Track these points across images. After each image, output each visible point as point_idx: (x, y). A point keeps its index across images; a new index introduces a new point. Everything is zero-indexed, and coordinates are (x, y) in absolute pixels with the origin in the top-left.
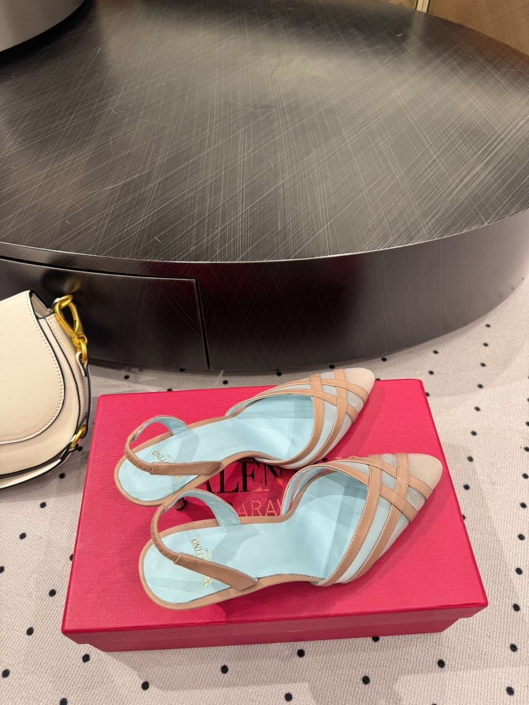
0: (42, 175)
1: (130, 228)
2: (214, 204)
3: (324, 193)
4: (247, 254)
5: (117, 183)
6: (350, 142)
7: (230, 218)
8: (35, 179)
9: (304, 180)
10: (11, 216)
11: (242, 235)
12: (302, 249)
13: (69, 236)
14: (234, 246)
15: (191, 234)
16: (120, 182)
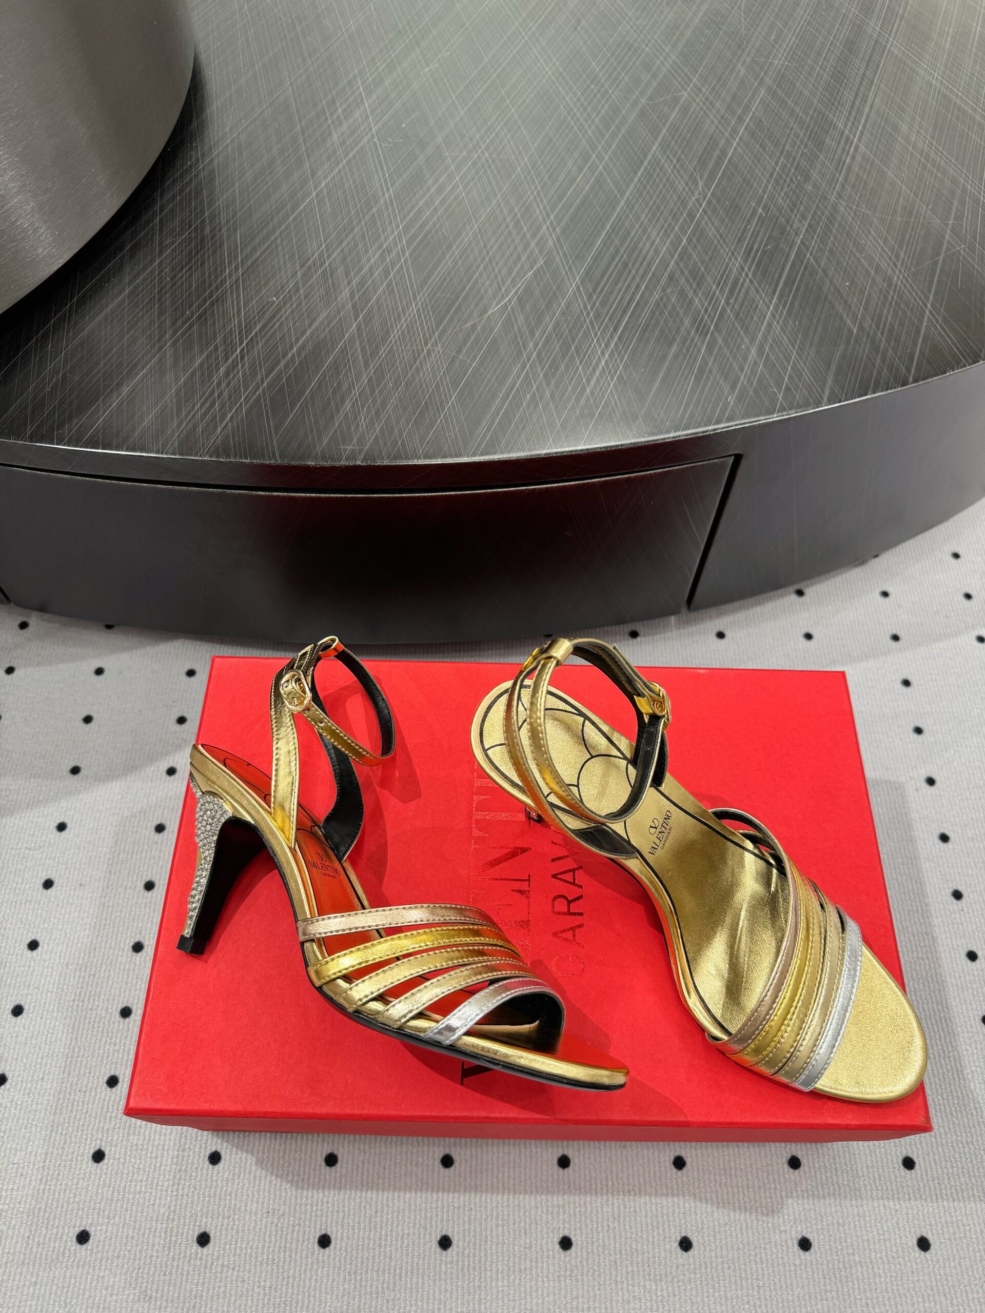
0: (343, 306)
1: (592, 383)
2: (710, 303)
3: (882, 248)
4: (832, 389)
5: (503, 298)
6: (859, 140)
7: (758, 327)
8: (335, 317)
9: (834, 230)
10: (348, 405)
11: (800, 357)
13: (493, 422)
14: (800, 379)
15: (710, 371)
16: (507, 293)
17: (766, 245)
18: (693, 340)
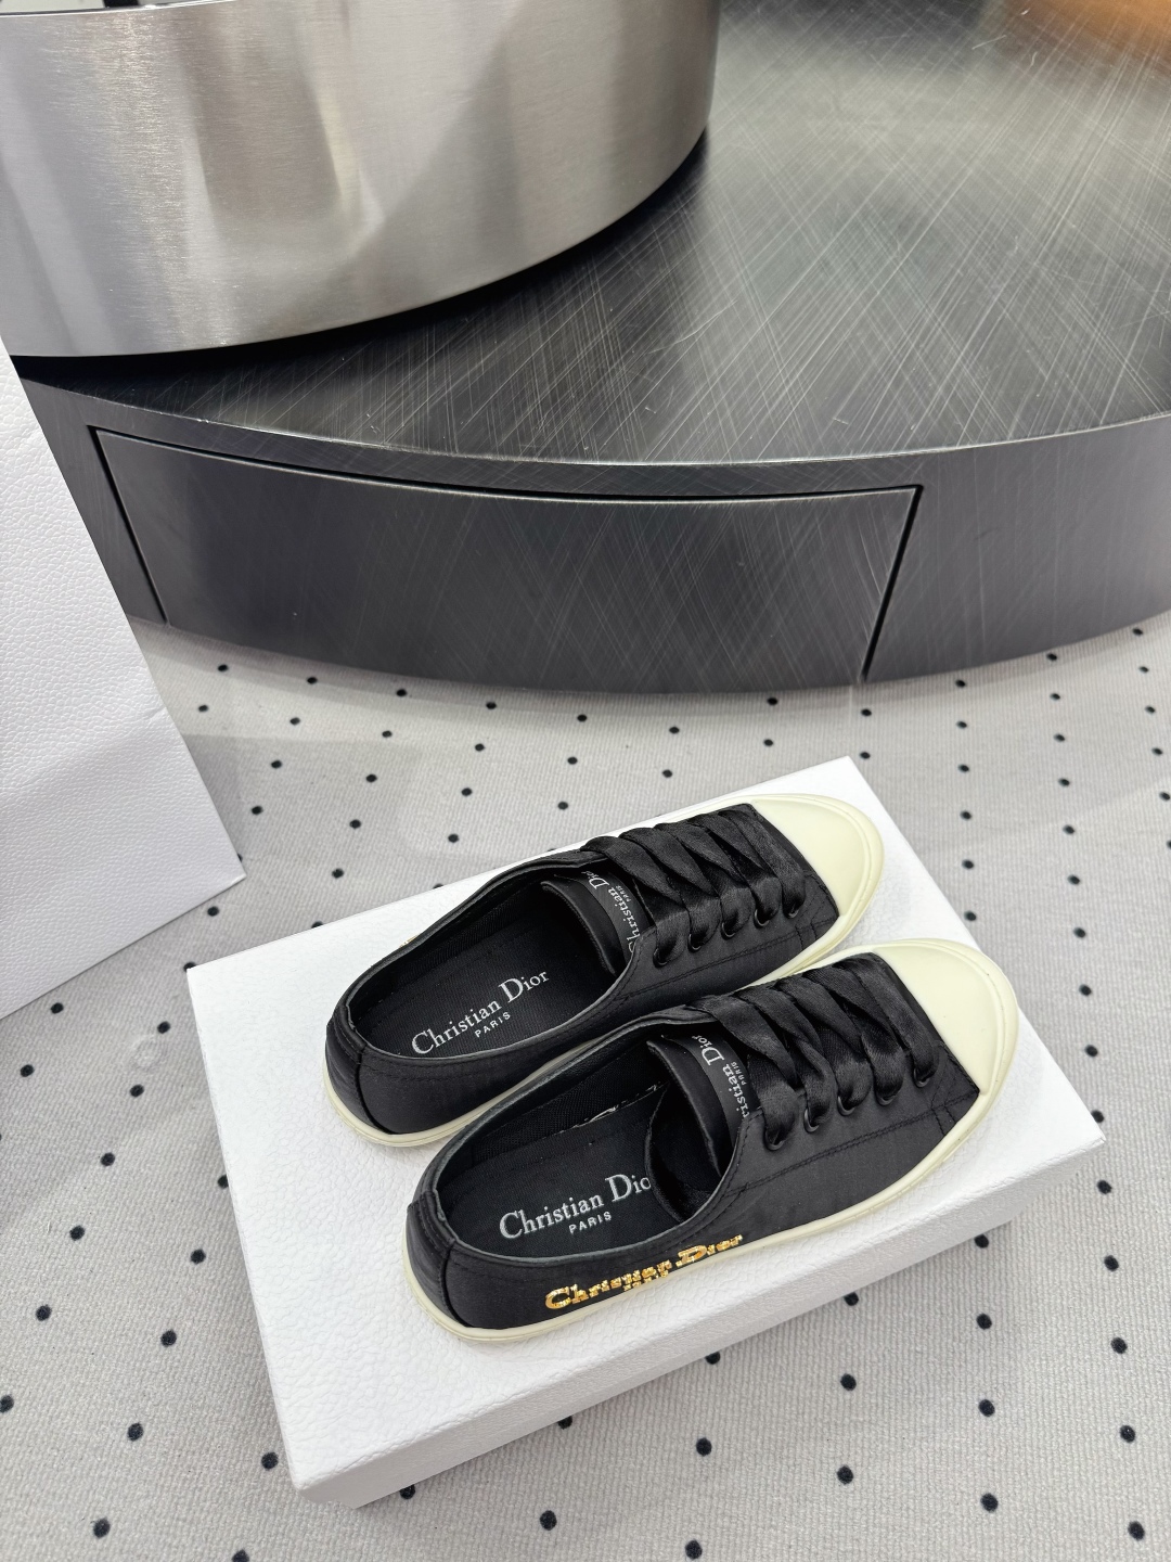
1: (774, 406)
2: (899, 346)
3: (1082, 309)
4: (1018, 426)
5: (691, 330)
6: (1068, 216)
7: (947, 369)
9: (1033, 292)
10: (529, 410)
11: (988, 397)
12: (1110, 408)
14: (986, 416)
15: (895, 403)
16: (695, 326)
17: (961, 300)
18: (879, 376)
